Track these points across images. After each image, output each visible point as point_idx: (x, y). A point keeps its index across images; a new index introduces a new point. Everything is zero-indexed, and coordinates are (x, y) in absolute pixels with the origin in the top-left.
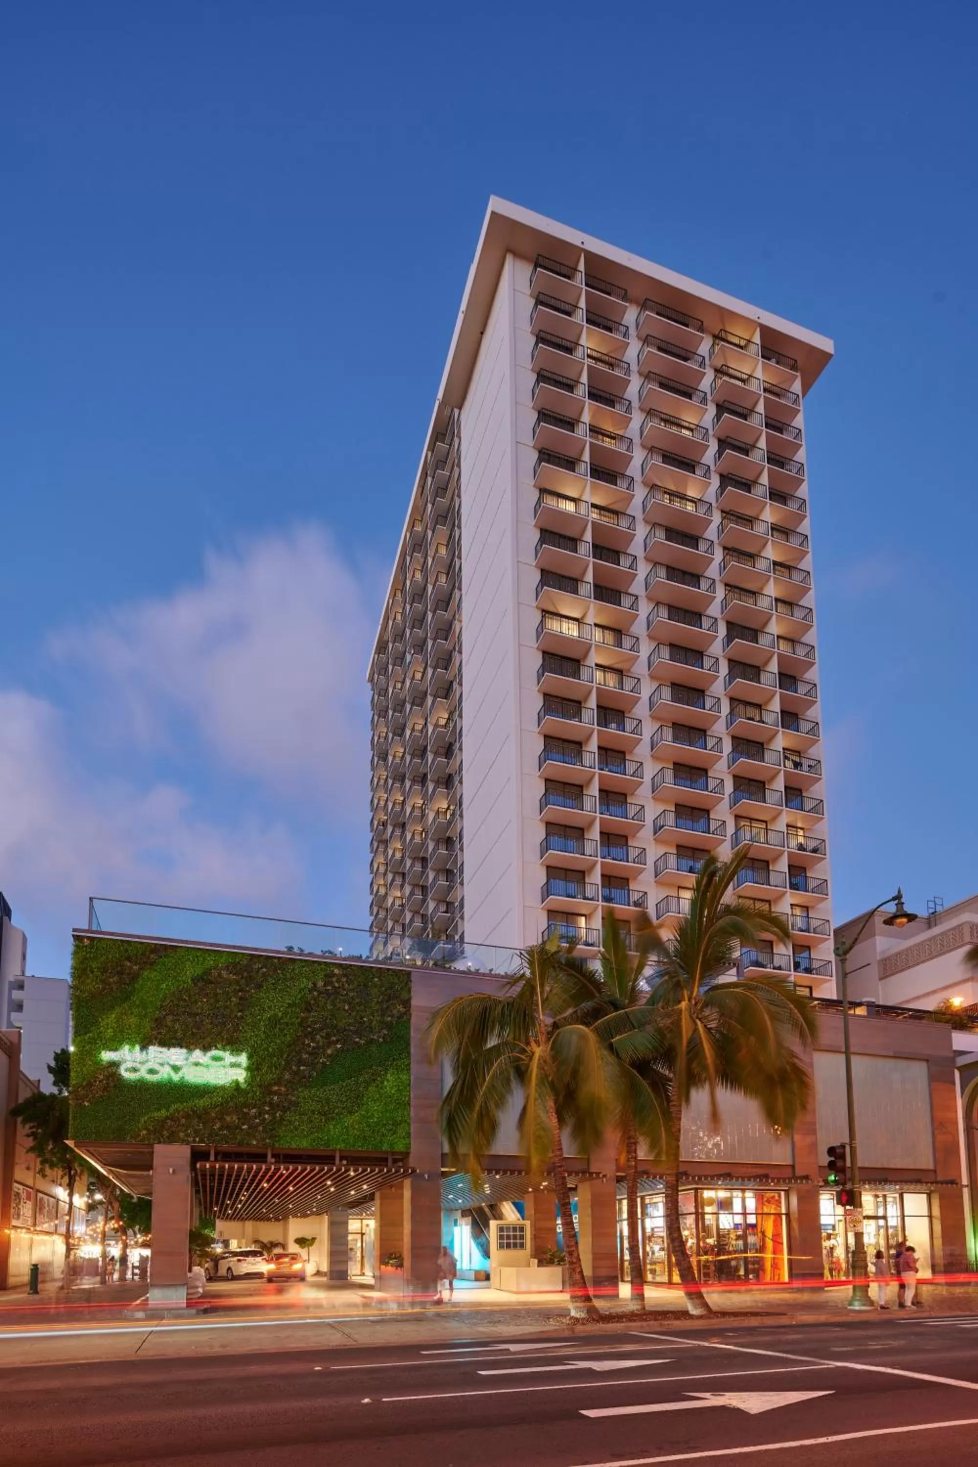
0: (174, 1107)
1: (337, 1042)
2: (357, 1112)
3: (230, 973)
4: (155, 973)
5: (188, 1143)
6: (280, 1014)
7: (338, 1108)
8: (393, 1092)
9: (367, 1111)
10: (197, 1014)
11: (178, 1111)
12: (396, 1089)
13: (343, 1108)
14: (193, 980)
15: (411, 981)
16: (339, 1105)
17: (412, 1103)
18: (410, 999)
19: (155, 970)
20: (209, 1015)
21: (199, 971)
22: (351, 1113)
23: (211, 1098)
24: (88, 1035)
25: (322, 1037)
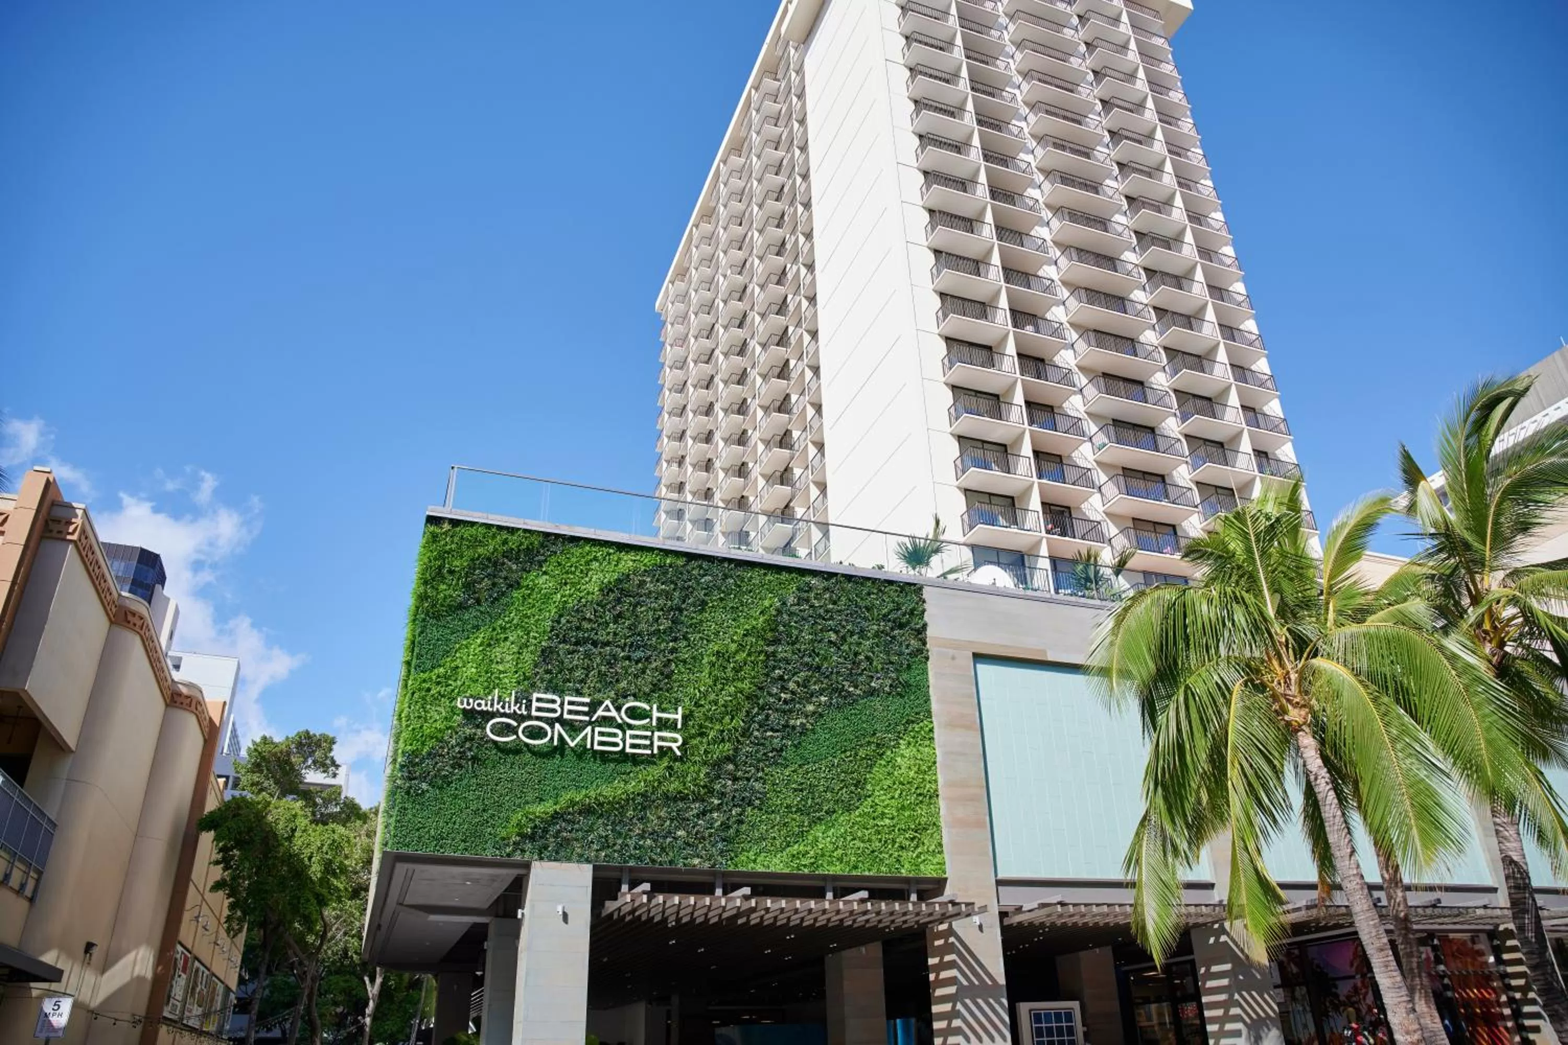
0: (566, 797)
1: (821, 692)
2: (858, 808)
3: (658, 581)
4: (545, 577)
5: (588, 861)
6: (733, 647)
7: (828, 801)
8: (912, 774)
9: (874, 806)
10: (607, 644)
11: (573, 803)
12: (916, 769)
13: (837, 802)
14: (601, 590)
15: (924, 602)
16: (829, 795)
17: (940, 792)
18: (925, 626)
19: (545, 573)
20: (625, 644)
21: (612, 577)
22: (848, 809)
23: (626, 782)
24: (436, 671)
25: (798, 683)
